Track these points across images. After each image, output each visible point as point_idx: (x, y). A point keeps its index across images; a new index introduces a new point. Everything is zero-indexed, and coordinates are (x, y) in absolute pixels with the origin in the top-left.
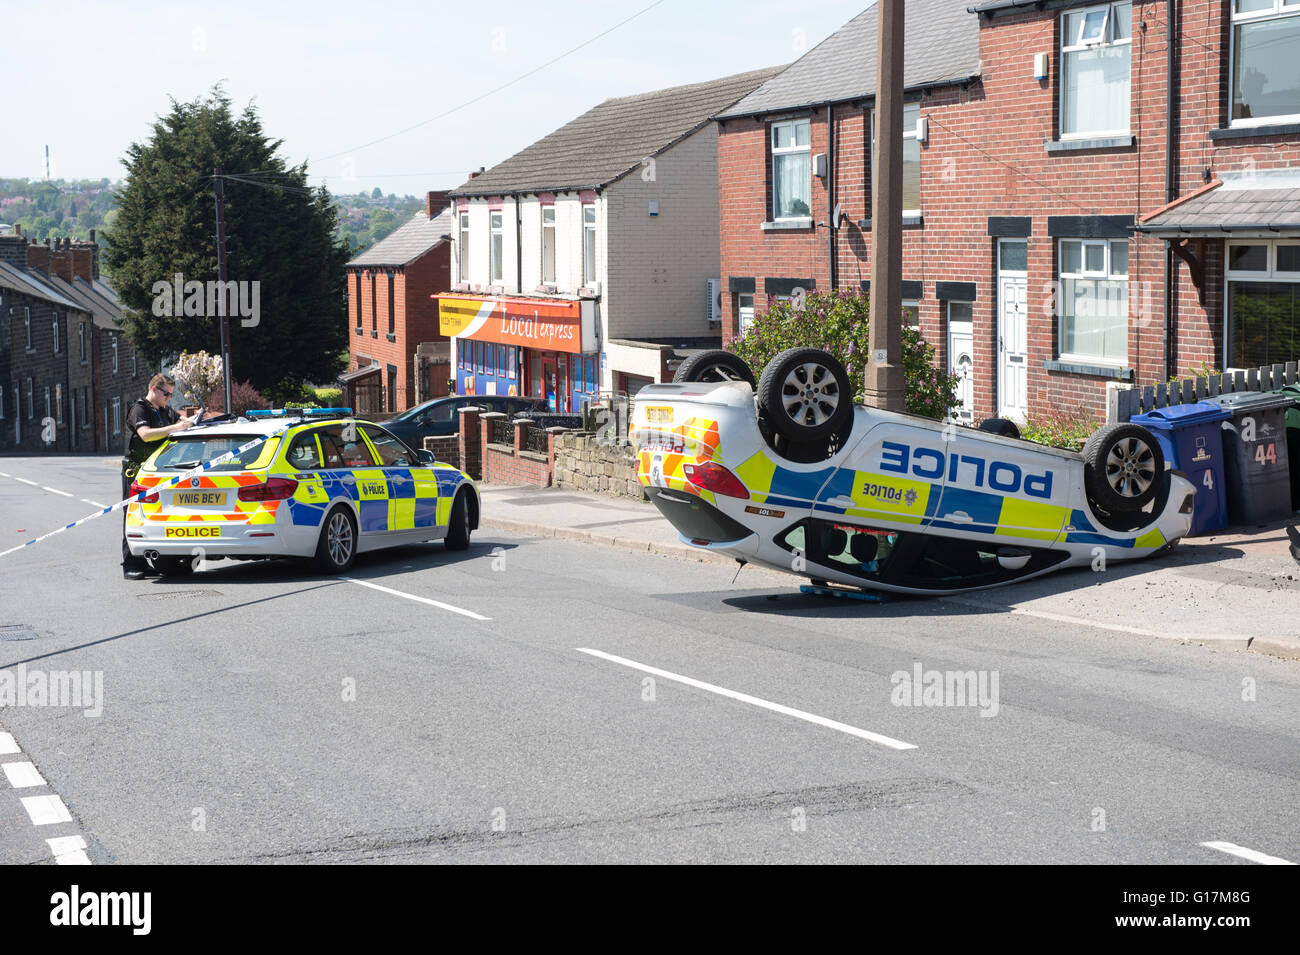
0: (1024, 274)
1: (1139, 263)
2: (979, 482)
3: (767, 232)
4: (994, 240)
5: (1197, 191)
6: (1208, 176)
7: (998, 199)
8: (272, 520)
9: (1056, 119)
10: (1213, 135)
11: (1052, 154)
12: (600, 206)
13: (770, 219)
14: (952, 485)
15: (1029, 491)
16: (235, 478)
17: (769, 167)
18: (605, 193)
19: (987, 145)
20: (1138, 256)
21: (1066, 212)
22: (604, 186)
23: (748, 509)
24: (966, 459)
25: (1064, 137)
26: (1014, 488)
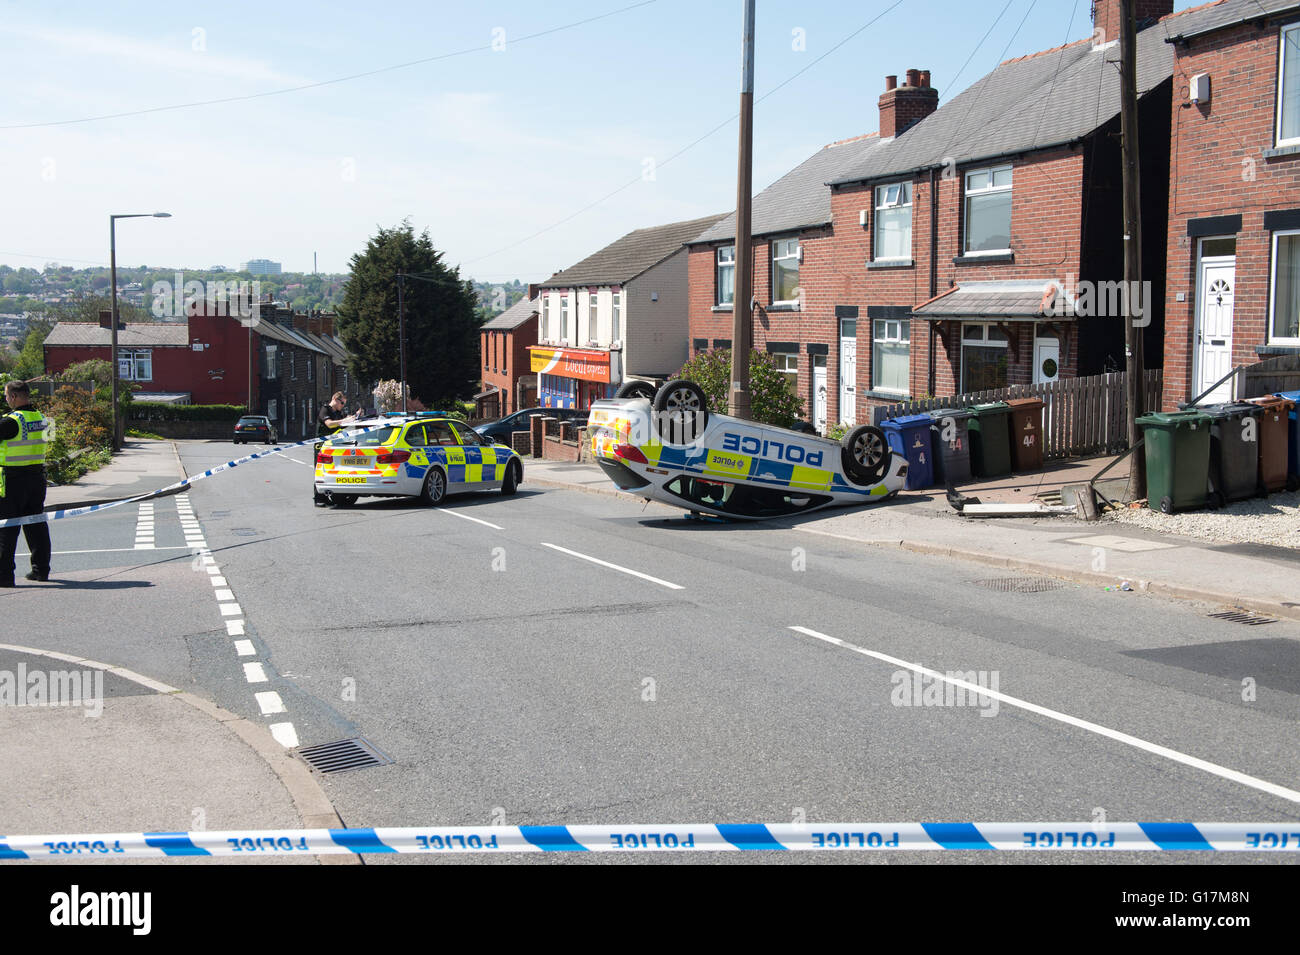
0: (854, 339)
1: (915, 334)
2: (780, 457)
3: (715, 312)
4: (839, 319)
5: (945, 293)
6: (952, 284)
7: (840, 295)
8: (396, 474)
9: (872, 249)
10: (954, 260)
11: (870, 269)
12: (623, 294)
13: (716, 304)
14: (763, 458)
15: (809, 462)
16: (375, 450)
17: (716, 273)
18: (625, 287)
19: (835, 263)
20: (915, 330)
21: (877, 303)
22: (624, 283)
23: (648, 470)
24: (772, 444)
25: (877, 260)
26: (800, 460)
